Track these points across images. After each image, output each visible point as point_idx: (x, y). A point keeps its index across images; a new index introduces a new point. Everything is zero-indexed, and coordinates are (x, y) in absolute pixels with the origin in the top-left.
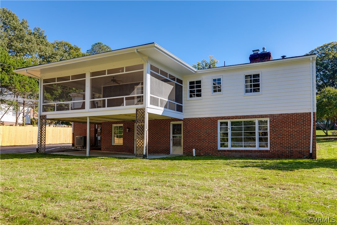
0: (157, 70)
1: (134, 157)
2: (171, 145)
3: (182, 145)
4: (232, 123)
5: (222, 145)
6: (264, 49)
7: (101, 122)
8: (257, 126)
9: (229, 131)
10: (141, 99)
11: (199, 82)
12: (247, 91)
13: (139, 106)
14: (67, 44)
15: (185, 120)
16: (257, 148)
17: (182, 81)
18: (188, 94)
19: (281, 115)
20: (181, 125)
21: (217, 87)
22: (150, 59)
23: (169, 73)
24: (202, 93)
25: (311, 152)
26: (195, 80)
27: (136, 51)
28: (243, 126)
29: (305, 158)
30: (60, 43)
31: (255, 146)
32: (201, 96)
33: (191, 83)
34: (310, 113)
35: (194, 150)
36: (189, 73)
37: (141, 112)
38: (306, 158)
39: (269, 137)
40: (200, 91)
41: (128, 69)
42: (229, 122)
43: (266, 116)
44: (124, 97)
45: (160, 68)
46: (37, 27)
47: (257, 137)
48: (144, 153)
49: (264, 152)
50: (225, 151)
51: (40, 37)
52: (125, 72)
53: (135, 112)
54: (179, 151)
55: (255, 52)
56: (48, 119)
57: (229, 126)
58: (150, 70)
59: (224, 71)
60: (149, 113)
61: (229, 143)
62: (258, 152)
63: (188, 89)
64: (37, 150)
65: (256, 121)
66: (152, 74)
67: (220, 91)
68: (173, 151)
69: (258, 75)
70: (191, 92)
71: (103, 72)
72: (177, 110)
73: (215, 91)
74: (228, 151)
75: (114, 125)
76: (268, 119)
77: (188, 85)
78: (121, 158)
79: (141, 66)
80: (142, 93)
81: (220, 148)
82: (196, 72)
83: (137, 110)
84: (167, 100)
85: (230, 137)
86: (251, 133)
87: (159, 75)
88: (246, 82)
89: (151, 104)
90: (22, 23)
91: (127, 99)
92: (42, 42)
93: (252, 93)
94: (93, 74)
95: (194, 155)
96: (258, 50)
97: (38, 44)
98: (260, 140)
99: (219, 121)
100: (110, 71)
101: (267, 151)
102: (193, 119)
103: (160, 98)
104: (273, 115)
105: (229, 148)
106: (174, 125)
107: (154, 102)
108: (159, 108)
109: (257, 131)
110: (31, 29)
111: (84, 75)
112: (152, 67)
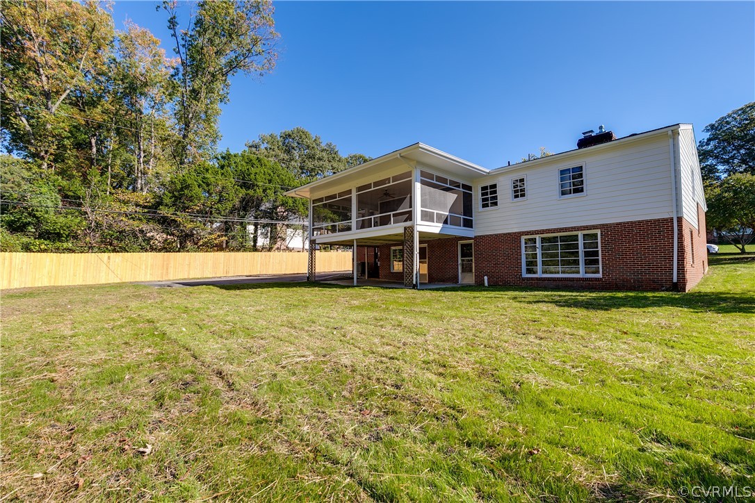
0: (431, 177)
1: (403, 287)
2: (460, 271)
3: (474, 271)
4: (543, 240)
5: (529, 271)
6: (601, 128)
7: (378, 244)
8: (581, 242)
9: (539, 252)
10: (409, 216)
11: (494, 186)
12: (563, 193)
13: (408, 224)
14: (361, 157)
15: (476, 238)
16: (582, 275)
17: (471, 187)
18: (480, 203)
19: (620, 224)
20: (470, 245)
21: (519, 192)
22: (419, 163)
23: (449, 178)
24: (499, 201)
25: (675, 280)
26: (488, 184)
27: (398, 155)
28: (559, 243)
29: (663, 291)
30: (355, 156)
31: (578, 272)
32: (497, 205)
33: (483, 189)
34: (672, 219)
35: (486, 278)
36: (478, 176)
37: (409, 231)
38: (667, 290)
39: (600, 258)
40: (496, 198)
41: (395, 179)
42: (538, 237)
43: (594, 227)
44: (392, 213)
45: (436, 173)
46: (329, 142)
47: (581, 258)
48: (414, 283)
49: (592, 281)
50: (532, 279)
51: (331, 152)
52: (391, 184)
53: (403, 232)
54: (470, 279)
55: (587, 135)
56: (318, 244)
57: (538, 244)
58: (420, 178)
59: (528, 168)
60: (420, 232)
61: (539, 268)
62: (583, 281)
63: (480, 197)
64: (308, 278)
65: (580, 234)
66: (423, 183)
67: (523, 195)
68: (463, 279)
69: (581, 168)
70: (484, 200)
71: (369, 186)
72: (464, 226)
73: (516, 197)
74: (537, 279)
75: (393, 248)
76: (598, 232)
77: (480, 192)
78: (387, 288)
79: (409, 174)
80: (411, 207)
81: (525, 275)
82: (488, 173)
83: (405, 228)
84: (447, 214)
85: (539, 259)
86: (573, 253)
87: (435, 182)
88: (562, 179)
89: (422, 220)
90: (315, 140)
91: (394, 215)
92: (333, 158)
93: (572, 194)
94: (359, 189)
95: (486, 284)
96: (592, 131)
97: (330, 162)
98: (587, 263)
99: (523, 238)
100: (376, 184)
101: (596, 279)
102: (487, 236)
103: (435, 212)
104: (607, 225)
105: (539, 275)
106: (463, 246)
107: (427, 217)
108: (435, 224)
109: (581, 249)
110: (323, 145)
111: (350, 192)
112: (423, 174)
